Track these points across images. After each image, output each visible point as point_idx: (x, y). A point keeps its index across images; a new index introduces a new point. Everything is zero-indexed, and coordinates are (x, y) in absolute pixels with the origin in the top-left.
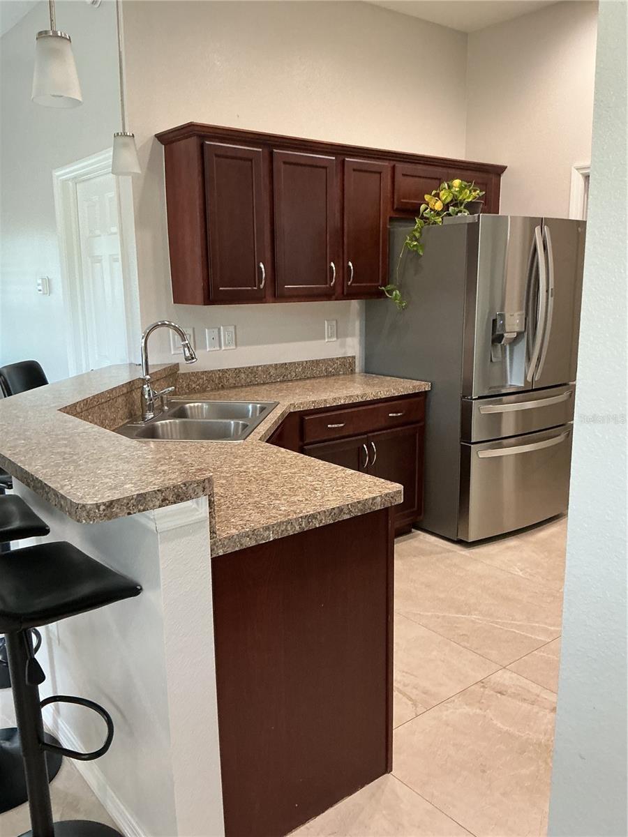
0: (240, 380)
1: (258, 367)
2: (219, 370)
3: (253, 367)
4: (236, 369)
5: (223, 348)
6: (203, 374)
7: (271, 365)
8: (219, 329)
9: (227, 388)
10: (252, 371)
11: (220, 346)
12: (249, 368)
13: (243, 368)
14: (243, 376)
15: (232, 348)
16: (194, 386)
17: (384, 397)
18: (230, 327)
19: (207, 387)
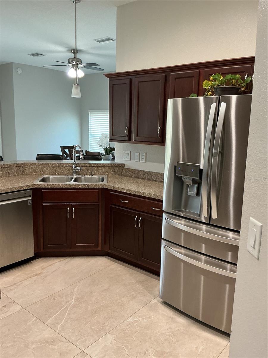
0: (145, 176)
1: (153, 172)
2: (137, 170)
3: (151, 172)
4: (144, 171)
5: (141, 161)
6: (131, 170)
7: (159, 173)
8: (140, 153)
9: (140, 178)
10: (150, 173)
11: (140, 160)
12: (149, 172)
13: (147, 171)
14: (146, 175)
15: (144, 162)
16: (128, 174)
17: (147, 196)
18: (144, 153)
19: (132, 175)
